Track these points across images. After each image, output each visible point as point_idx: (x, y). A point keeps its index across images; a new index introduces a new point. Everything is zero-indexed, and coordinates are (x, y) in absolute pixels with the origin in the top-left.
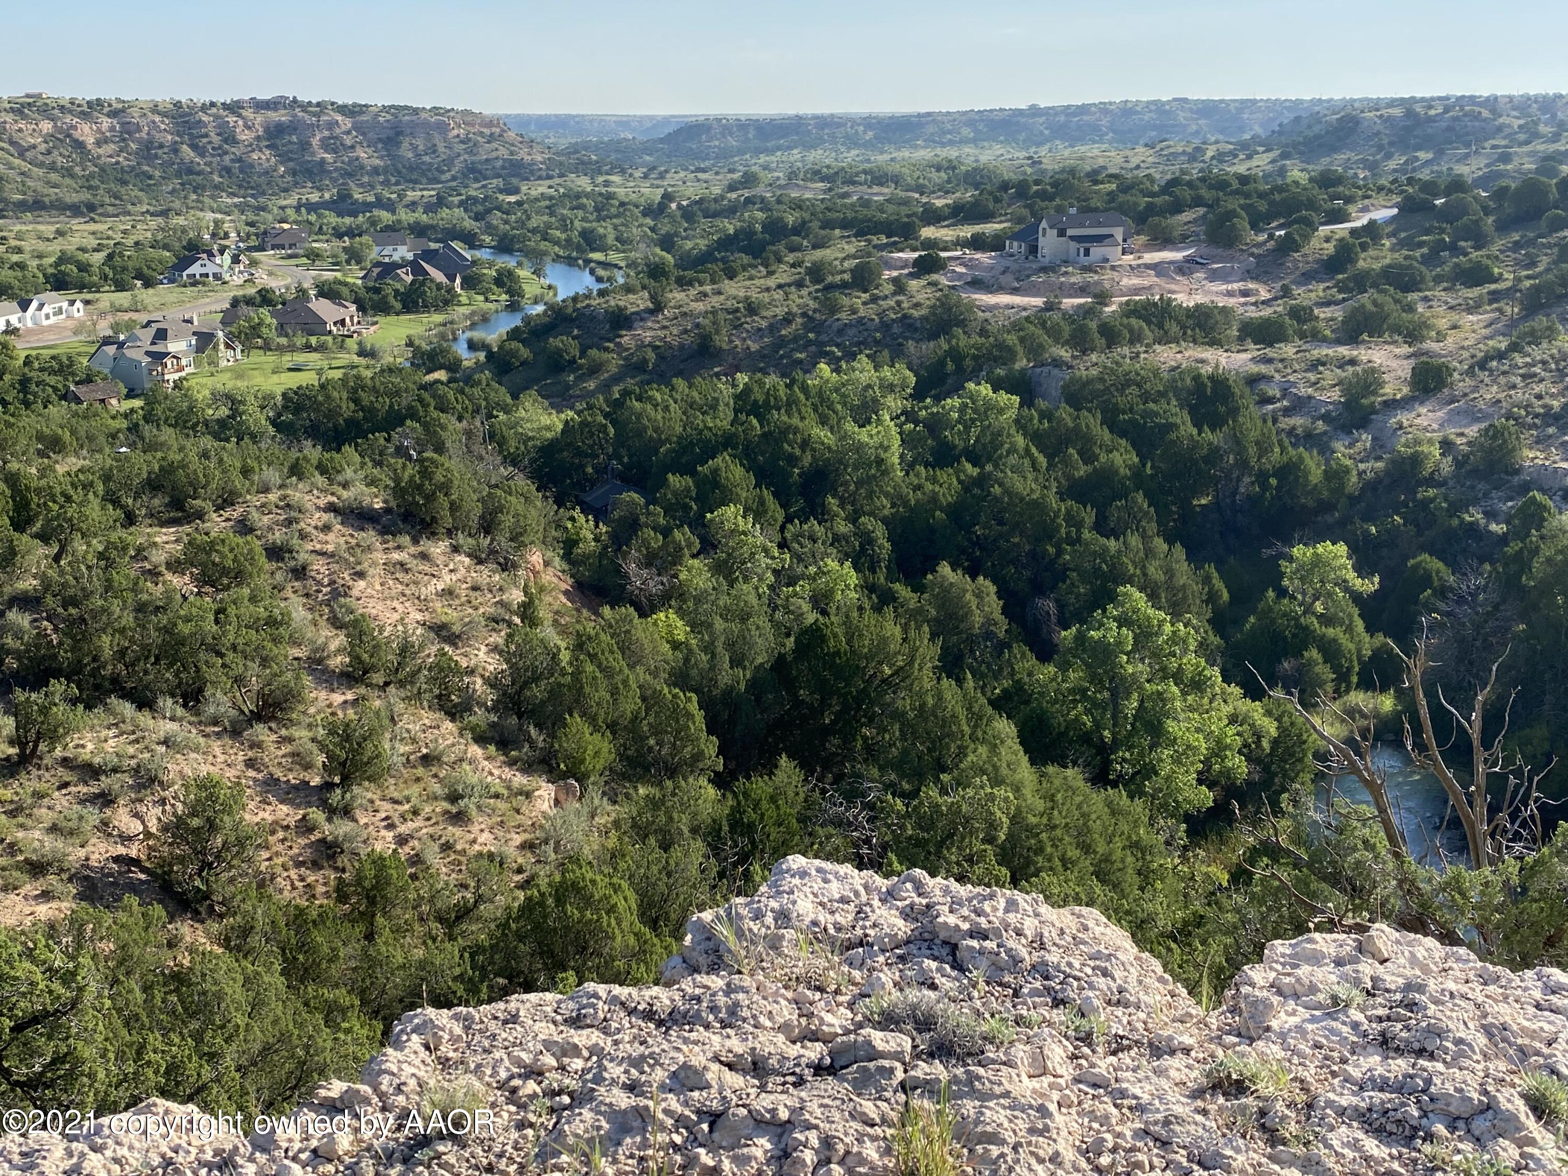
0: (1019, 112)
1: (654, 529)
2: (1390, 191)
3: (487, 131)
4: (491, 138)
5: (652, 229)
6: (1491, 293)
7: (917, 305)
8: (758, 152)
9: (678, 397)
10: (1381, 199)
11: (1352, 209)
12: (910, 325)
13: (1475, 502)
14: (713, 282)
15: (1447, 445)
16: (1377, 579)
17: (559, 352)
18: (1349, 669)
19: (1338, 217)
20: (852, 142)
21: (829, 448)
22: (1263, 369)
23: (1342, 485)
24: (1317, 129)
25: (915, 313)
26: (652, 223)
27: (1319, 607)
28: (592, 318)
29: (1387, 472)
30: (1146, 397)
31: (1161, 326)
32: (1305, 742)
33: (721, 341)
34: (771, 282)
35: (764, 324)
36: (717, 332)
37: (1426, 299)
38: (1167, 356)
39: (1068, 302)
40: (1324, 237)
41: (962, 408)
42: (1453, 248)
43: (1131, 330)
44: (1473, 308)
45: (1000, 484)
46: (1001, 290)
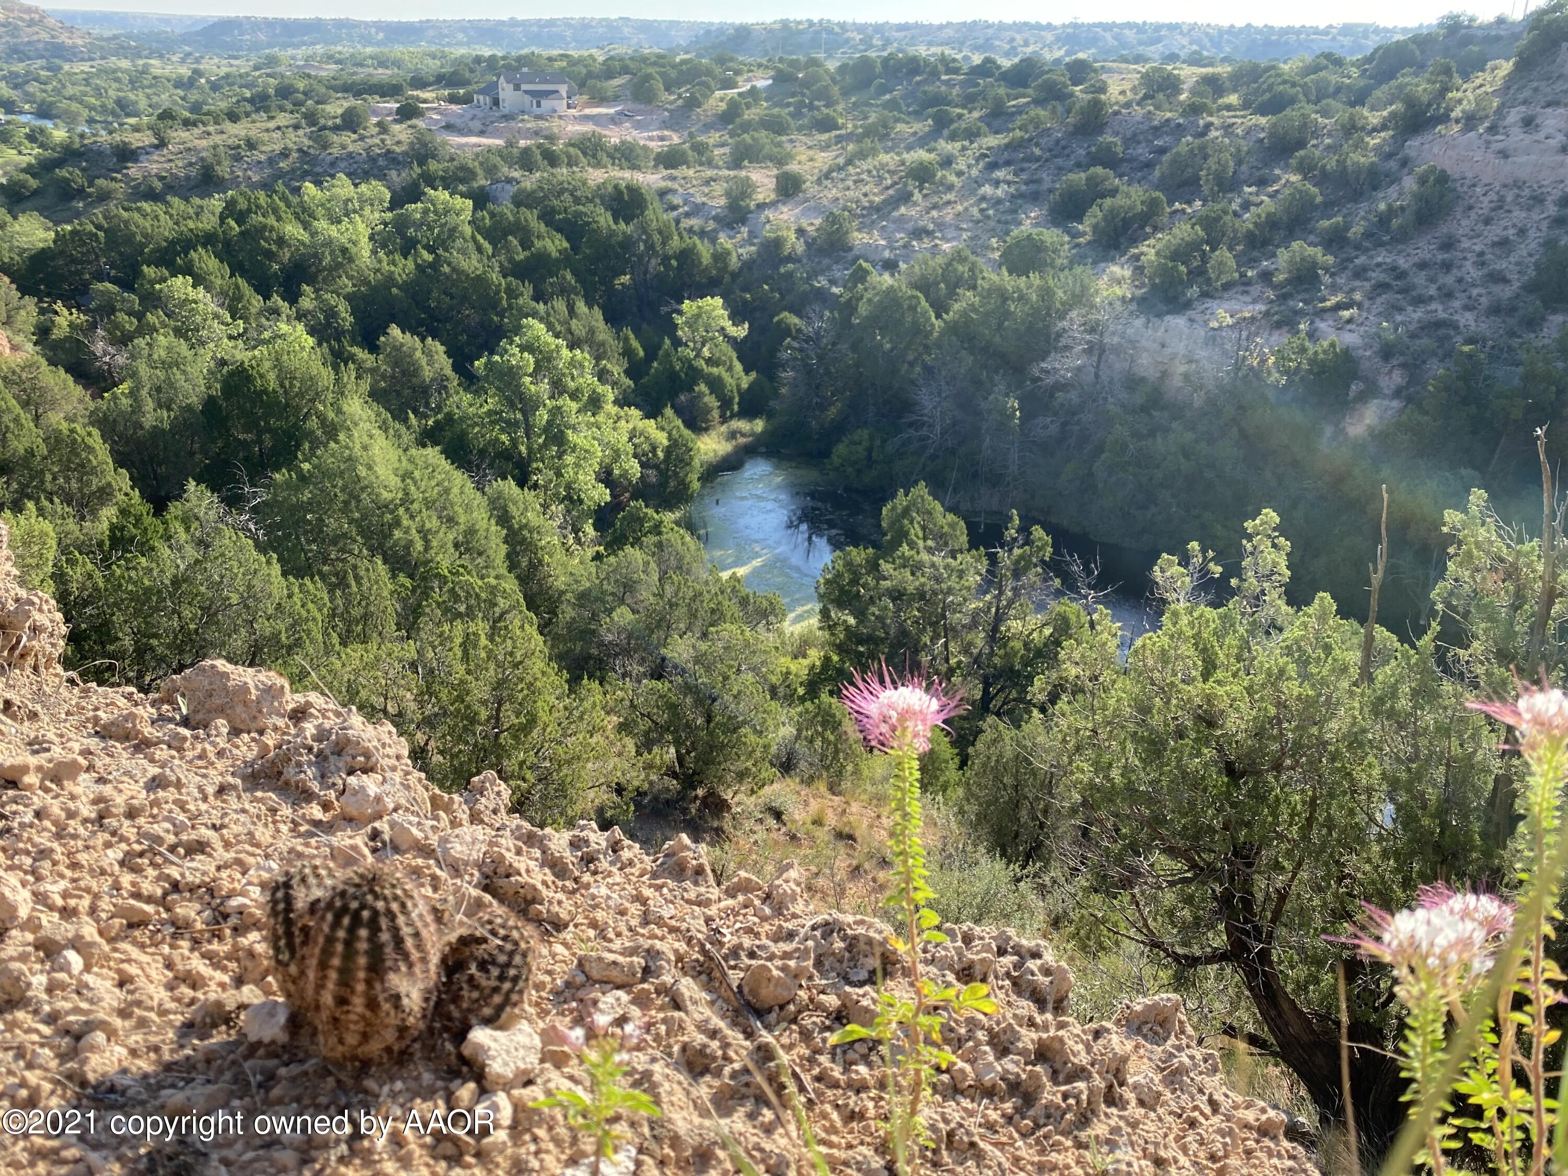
0: (501, 23)
1: (129, 314)
2: (767, 67)
3: (26, 17)
4: (31, 23)
5: (183, 99)
6: (837, 137)
7: (399, 143)
8: (284, 46)
9: (174, 212)
10: (760, 73)
11: (740, 79)
12: (394, 159)
13: (822, 272)
14: (217, 123)
15: (800, 232)
16: (746, 326)
17: (67, 181)
18: (732, 398)
19: (728, 84)
20: (367, 40)
21: (303, 244)
22: (669, 184)
23: (726, 265)
24: (724, 38)
25: (398, 149)
26: (182, 93)
27: (706, 352)
28: (100, 153)
29: (758, 252)
30: (577, 201)
31: (594, 156)
32: (691, 450)
33: (223, 170)
34: (272, 125)
35: (263, 158)
36: (219, 163)
37: (791, 141)
38: (596, 176)
39: (523, 143)
40: (718, 100)
41: (426, 212)
42: (811, 107)
43: (569, 156)
44: (826, 147)
45: (449, 264)
46: (470, 133)
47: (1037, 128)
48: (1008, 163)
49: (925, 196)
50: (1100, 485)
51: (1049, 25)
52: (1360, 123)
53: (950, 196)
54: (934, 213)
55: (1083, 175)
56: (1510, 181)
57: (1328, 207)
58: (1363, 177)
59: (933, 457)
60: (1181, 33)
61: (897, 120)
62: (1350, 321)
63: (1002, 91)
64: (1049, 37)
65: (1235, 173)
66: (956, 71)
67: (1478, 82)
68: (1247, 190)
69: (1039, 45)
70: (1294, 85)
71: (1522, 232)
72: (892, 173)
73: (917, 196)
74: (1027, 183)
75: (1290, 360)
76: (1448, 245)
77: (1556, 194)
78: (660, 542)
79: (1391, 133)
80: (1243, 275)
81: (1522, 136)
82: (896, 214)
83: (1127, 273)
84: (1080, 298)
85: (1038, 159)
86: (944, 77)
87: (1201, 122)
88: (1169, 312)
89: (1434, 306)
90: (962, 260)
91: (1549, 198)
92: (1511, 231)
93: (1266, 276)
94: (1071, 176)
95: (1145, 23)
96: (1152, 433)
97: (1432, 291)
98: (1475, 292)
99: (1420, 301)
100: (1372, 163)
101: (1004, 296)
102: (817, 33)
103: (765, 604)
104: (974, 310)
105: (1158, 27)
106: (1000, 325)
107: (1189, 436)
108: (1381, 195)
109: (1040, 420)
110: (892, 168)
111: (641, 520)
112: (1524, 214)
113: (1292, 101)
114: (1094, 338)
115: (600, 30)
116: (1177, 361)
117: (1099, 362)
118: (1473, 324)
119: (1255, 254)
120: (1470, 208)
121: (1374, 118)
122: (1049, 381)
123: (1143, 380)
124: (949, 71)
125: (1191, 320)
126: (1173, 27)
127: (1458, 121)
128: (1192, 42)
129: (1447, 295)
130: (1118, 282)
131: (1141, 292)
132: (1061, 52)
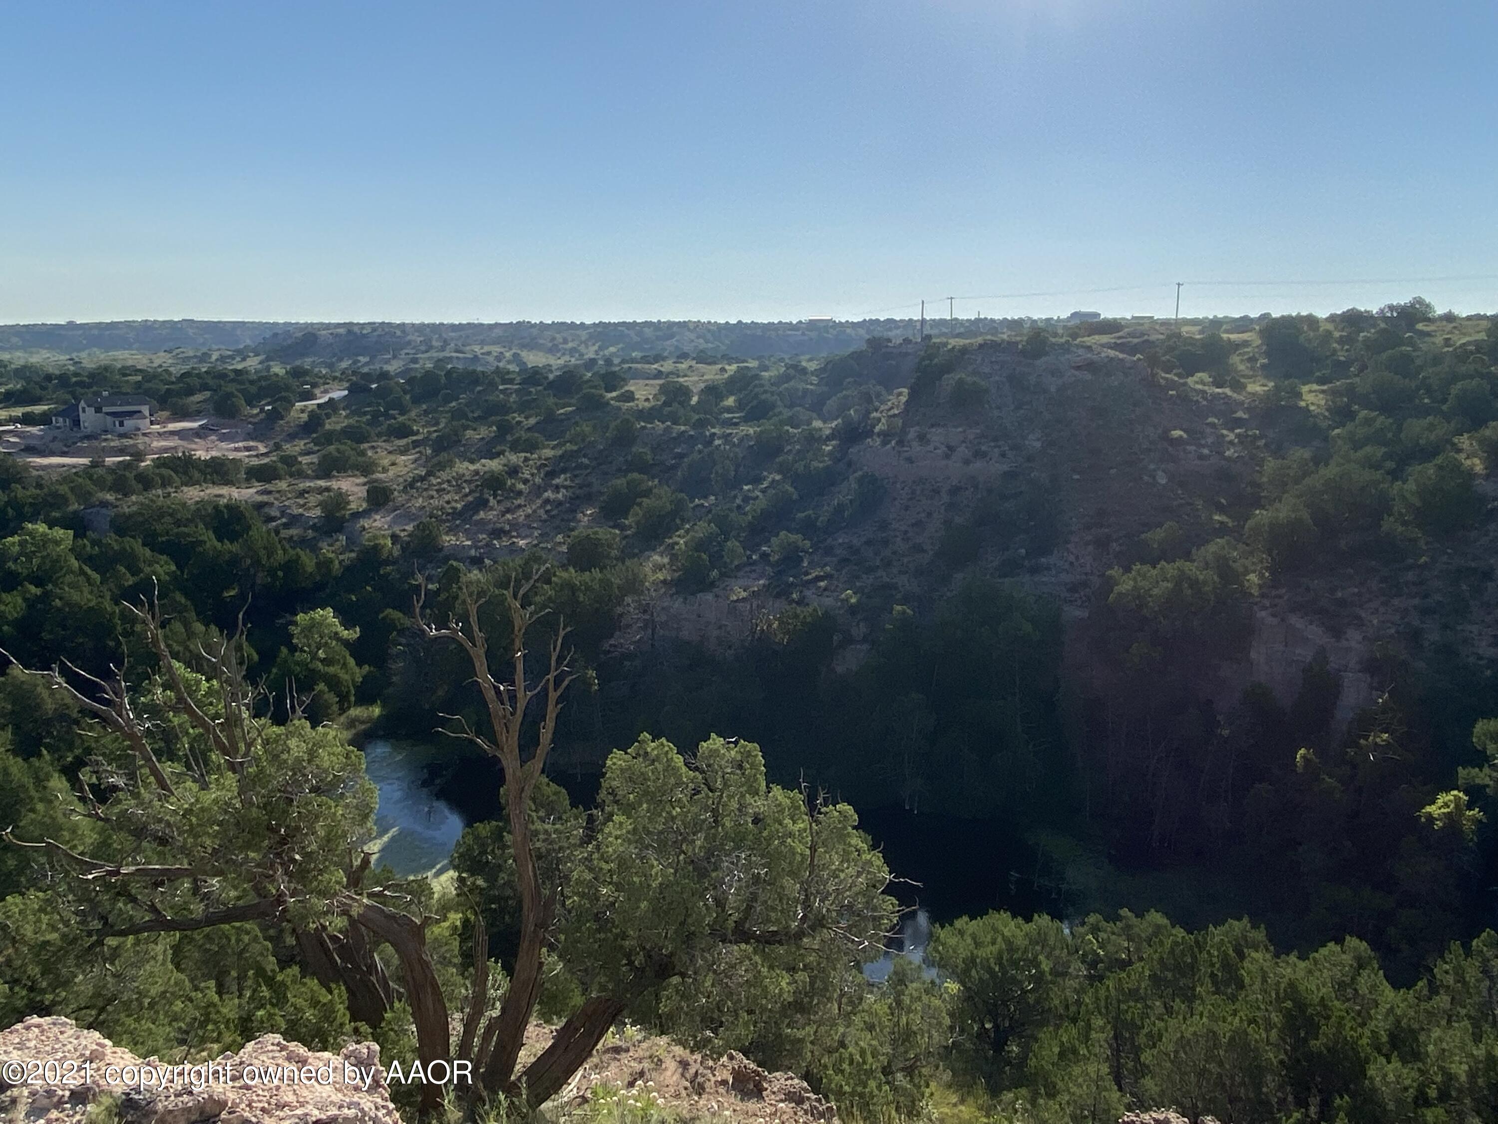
2: (341, 380)
6: (413, 442)
10: (336, 385)
11: (317, 391)
13: (417, 572)
15: (395, 538)
16: (358, 629)
18: (348, 692)
19: (309, 396)
22: (265, 498)
23: (329, 570)
24: (289, 342)
27: (321, 655)
29: (358, 558)
30: (178, 523)
31: (186, 474)
37: (373, 447)
38: (193, 494)
39: (110, 460)
40: (300, 410)
41: (22, 544)
42: (386, 415)
43: (162, 477)
44: (404, 452)
45: (61, 599)
46: (52, 454)
47: (583, 440)
48: (564, 471)
49: (499, 502)
52: (817, 434)
53: (520, 501)
54: (509, 516)
55: (624, 480)
56: (917, 479)
58: (822, 478)
60: (689, 330)
61: (466, 428)
62: (825, 589)
63: (551, 401)
64: (584, 335)
65: (735, 474)
66: (511, 381)
67: (890, 404)
68: (746, 488)
69: (577, 343)
70: (772, 393)
71: (929, 515)
72: (468, 482)
73: (492, 502)
74: (580, 487)
75: (788, 624)
76: (884, 526)
77: (947, 486)
79: (838, 442)
80: (749, 558)
81: (919, 448)
82: (476, 518)
83: (666, 560)
84: (633, 585)
85: (586, 467)
86: (501, 387)
87: (708, 434)
88: (700, 591)
89: (880, 573)
91: (943, 490)
92: (923, 515)
93: (764, 556)
94: (615, 481)
96: (699, 686)
97: (878, 562)
98: (905, 560)
99: (870, 570)
100: (828, 467)
101: (572, 588)
104: (552, 601)
108: (836, 492)
109: (614, 685)
110: (468, 478)
112: (929, 502)
113: (774, 406)
114: (647, 617)
115: (164, 332)
116: (710, 627)
117: (653, 635)
118: (907, 584)
119: (756, 540)
120: (895, 499)
121: (826, 429)
122: (616, 654)
123: (688, 644)
124: (504, 380)
125: (717, 596)
126: (684, 325)
127: (879, 435)
128: (698, 338)
129: (888, 564)
130: (660, 567)
131: (676, 575)
132: (596, 347)
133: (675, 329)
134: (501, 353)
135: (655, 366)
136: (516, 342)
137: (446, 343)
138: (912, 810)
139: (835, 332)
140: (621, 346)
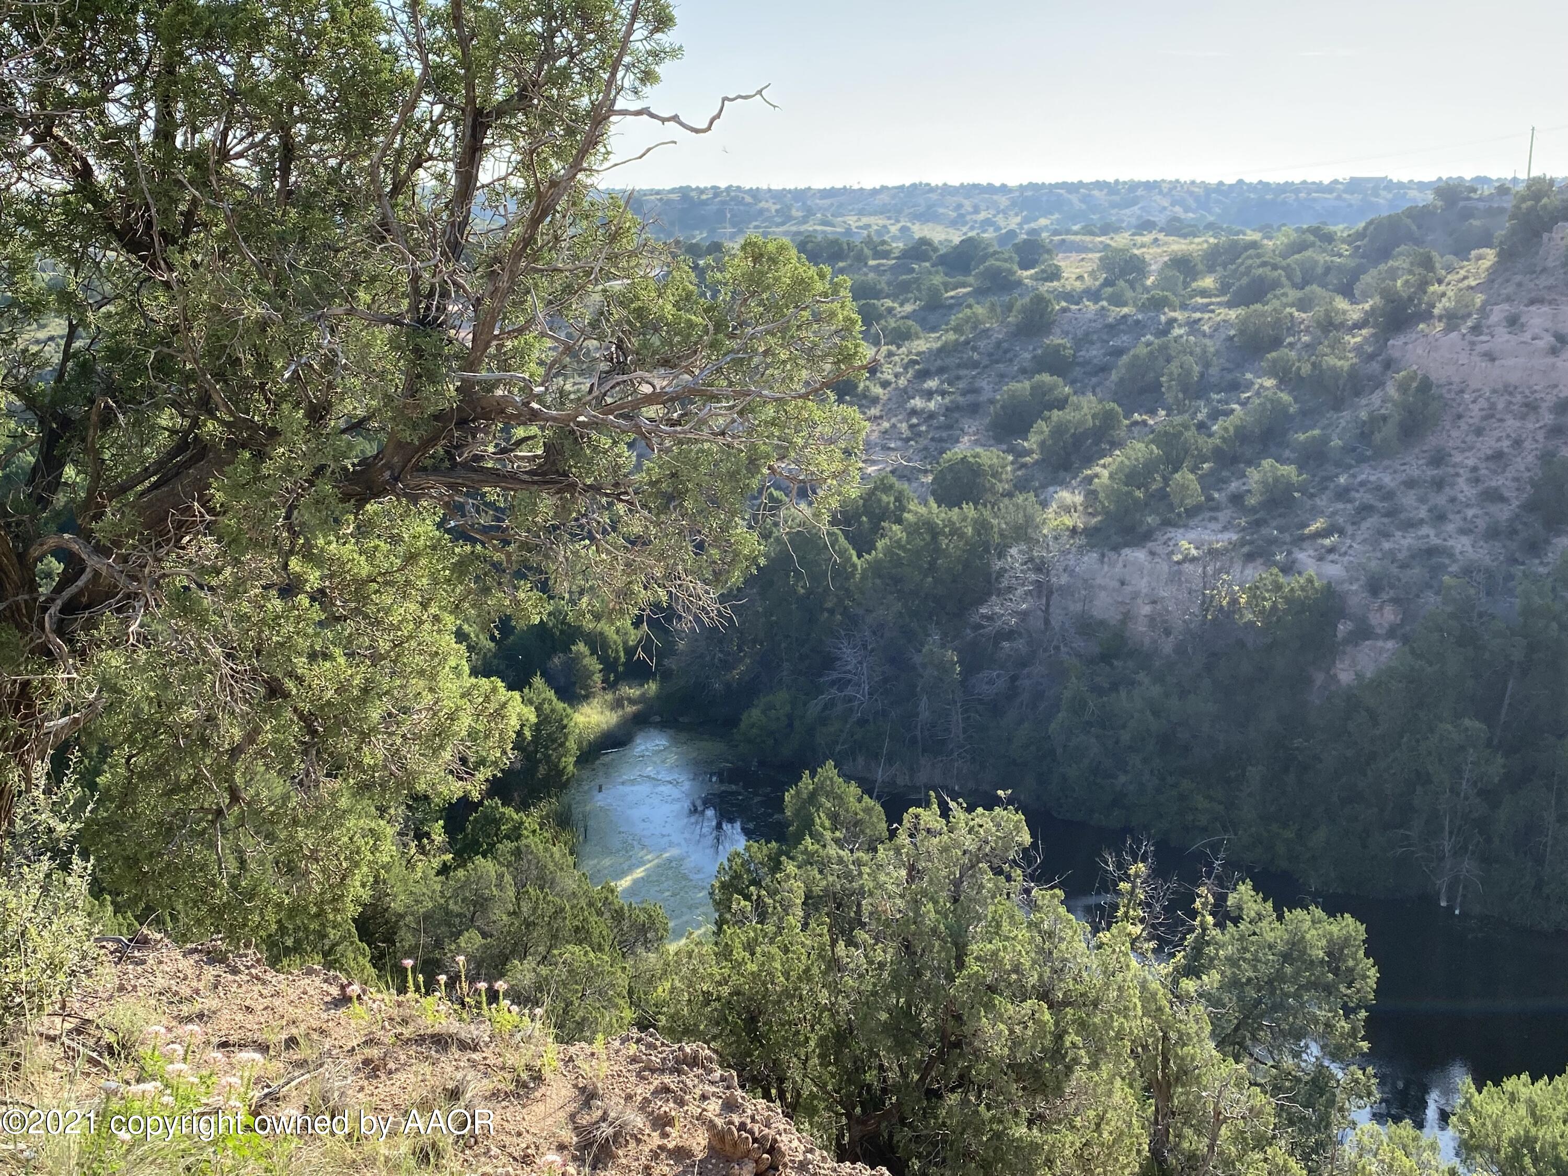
18: (616, 659)
32: (565, 727)
47: (975, 328)
48: (941, 371)
50: (1059, 751)
51: (1004, 186)
52: (1338, 320)
55: (1027, 384)
56: (1500, 386)
57: (1308, 415)
58: (1341, 382)
59: (862, 722)
60: (1161, 192)
62: (1331, 550)
63: (939, 279)
64: (1003, 201)
65: (1202, 375)
66: (886, 255)
67: (1463, 273)
68: (1216, 397)
69: (992, 212)
70: (1275, 267)
71: (1517, 443)
74: (964, 393)
75: (1264, 599)
76: (1438, 459)
77: (1550, 400)
78: (518, 848)
79: (1372, 330)
80: (1210, 499)
81: (1507, 337)
83: (1079, 499)
84: (1024, 532)
85: (976, 365)
86: (871, 263)
87: (1163, 318)
88: (1127, 545)
89: (1425, 530)
90: (887, 489)
91: (1544, 405)
92: (1506, 443)
93: (1237, 499)
94: (1014, 386)
95: (1117, 182)
96: (1115, 687)
97: (1423, 513)
98: (1470, 513)
99: (1410, 525)
100: (1352, 366)
101: (933, 531)
102: (723, 203)
103: (643, 917)
104: (901, 547)
105: (1133, 186)
106: (932, 565)
107: (1156, 690)
108: (1364, 402)
109: (985, 674)
111: (497, 822)
112: (1518, 424)
113: (1276, 284)
114: (1041, 578)
116: (1139, 601)
117: (1048, 605)
118: (1470, 550)
119: (1225, 473)
120: (1460, 417)
121: (1354, 312)
122: (990, 630)
123: (1102, 623)
124: (878, 255)
125: (1152, 553)
126: (1151, 186)
127: (1440, 318)
128: (1173, 204)
129: (1440, 517)
130: (1068, 509)
131: (1094, 521)
132: (1018, 219)
133: (1140, 192)
134: (885, 227)
135: (1102, 239)
136: (907, 211)
137: (809, 213)
138: (1450, 909)
139: (1390, 196)
140: (1056, 216)
